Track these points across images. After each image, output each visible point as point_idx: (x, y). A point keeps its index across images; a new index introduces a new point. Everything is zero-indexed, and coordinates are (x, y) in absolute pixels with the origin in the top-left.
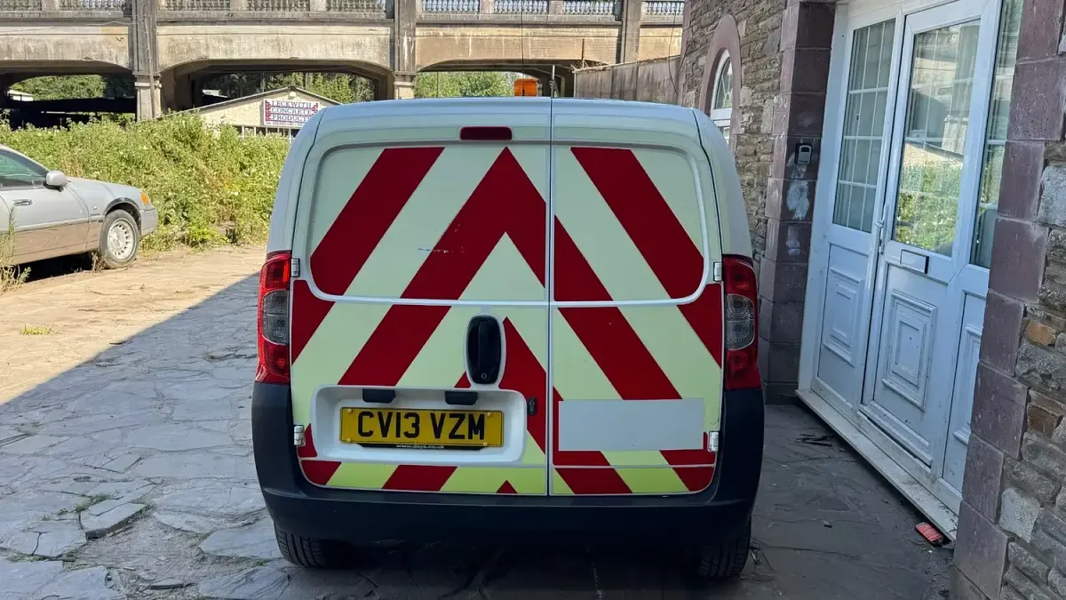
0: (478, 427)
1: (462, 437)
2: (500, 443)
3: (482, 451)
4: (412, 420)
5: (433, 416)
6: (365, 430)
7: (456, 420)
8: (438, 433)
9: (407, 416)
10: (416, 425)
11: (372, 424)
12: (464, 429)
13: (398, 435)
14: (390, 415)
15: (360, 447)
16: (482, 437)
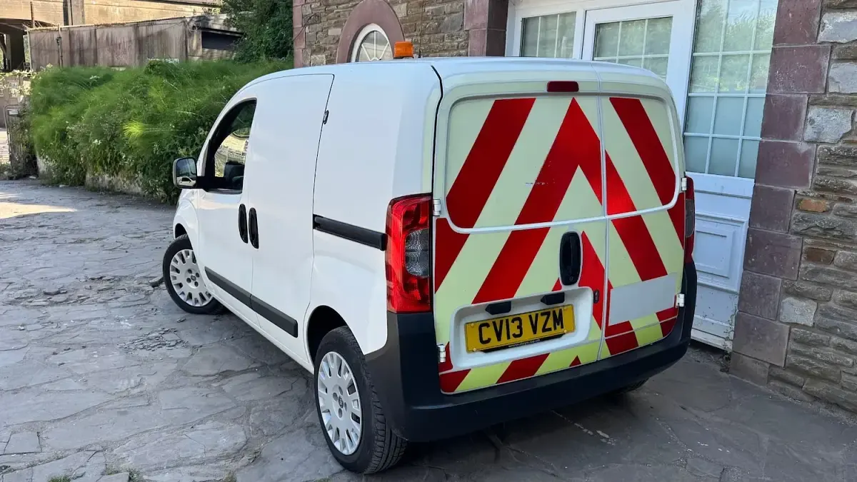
0: (558, 320)
1: (550, 329)
2: (573, 329)
3: (563, 337)
4: (517, 323)
5: (530, 317)
6: (485, 339)
7: (545, 317)
8: (535, 330)
9: (513, 321)
10: (520, 327)
11: (489, 333)
12: (550, 324)
13: (509, 338)
14: (501, 322)
15: (482, 354)
16: (562, 327)
